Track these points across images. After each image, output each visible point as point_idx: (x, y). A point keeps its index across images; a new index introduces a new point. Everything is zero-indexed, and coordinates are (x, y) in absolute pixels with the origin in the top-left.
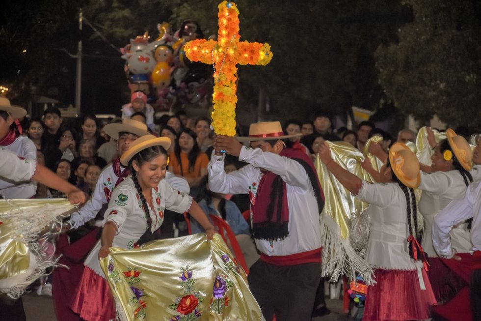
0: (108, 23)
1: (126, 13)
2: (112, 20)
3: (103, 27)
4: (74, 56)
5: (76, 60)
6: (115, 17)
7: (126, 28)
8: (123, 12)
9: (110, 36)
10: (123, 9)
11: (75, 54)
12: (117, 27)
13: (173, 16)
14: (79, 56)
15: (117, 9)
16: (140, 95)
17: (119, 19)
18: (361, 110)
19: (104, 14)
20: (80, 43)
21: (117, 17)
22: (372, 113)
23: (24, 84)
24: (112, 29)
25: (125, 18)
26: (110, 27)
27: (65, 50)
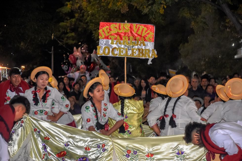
0: (65, 39)
1: (73, 34)
2: (67, 37)
3: (63, 41)
4: (50, 53)
6: (68, 36)
7: (73, 40)
8: (72, 34)
9: (67, 44)
11: (51, 52)
12: (69, 40)
13: (94, 35)
14: (52, 52)
15: (69, 33)
16: (83, 66)
17: (70, 37)
18: (172, 70)
19: (64, 35)
20: (53, 47)
21: (69, 36)
22: (177, 71)
23: (31, 65)
24: (67, 41)
25: (72, 36)
26: (67, 40)
27: (47, 50)
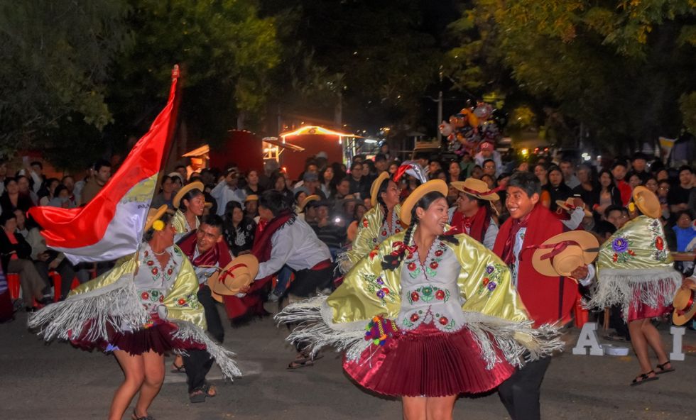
1: (477, 69)
2: (466, 76)
4: (436, 101)
5: (437, 104)
6: (468, 73)
10: (474, 67)
11: (437, 99)
12: (469, 80)
14: (440, 101)
15: (469, 67)
17: (471, 75)
20: (441, 93)
25: (475, 73)
27: (429, 97)
